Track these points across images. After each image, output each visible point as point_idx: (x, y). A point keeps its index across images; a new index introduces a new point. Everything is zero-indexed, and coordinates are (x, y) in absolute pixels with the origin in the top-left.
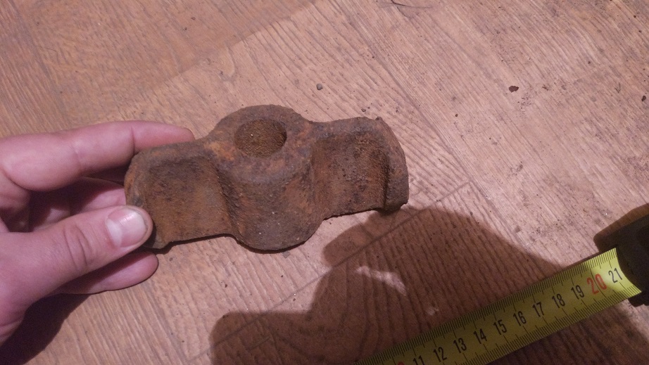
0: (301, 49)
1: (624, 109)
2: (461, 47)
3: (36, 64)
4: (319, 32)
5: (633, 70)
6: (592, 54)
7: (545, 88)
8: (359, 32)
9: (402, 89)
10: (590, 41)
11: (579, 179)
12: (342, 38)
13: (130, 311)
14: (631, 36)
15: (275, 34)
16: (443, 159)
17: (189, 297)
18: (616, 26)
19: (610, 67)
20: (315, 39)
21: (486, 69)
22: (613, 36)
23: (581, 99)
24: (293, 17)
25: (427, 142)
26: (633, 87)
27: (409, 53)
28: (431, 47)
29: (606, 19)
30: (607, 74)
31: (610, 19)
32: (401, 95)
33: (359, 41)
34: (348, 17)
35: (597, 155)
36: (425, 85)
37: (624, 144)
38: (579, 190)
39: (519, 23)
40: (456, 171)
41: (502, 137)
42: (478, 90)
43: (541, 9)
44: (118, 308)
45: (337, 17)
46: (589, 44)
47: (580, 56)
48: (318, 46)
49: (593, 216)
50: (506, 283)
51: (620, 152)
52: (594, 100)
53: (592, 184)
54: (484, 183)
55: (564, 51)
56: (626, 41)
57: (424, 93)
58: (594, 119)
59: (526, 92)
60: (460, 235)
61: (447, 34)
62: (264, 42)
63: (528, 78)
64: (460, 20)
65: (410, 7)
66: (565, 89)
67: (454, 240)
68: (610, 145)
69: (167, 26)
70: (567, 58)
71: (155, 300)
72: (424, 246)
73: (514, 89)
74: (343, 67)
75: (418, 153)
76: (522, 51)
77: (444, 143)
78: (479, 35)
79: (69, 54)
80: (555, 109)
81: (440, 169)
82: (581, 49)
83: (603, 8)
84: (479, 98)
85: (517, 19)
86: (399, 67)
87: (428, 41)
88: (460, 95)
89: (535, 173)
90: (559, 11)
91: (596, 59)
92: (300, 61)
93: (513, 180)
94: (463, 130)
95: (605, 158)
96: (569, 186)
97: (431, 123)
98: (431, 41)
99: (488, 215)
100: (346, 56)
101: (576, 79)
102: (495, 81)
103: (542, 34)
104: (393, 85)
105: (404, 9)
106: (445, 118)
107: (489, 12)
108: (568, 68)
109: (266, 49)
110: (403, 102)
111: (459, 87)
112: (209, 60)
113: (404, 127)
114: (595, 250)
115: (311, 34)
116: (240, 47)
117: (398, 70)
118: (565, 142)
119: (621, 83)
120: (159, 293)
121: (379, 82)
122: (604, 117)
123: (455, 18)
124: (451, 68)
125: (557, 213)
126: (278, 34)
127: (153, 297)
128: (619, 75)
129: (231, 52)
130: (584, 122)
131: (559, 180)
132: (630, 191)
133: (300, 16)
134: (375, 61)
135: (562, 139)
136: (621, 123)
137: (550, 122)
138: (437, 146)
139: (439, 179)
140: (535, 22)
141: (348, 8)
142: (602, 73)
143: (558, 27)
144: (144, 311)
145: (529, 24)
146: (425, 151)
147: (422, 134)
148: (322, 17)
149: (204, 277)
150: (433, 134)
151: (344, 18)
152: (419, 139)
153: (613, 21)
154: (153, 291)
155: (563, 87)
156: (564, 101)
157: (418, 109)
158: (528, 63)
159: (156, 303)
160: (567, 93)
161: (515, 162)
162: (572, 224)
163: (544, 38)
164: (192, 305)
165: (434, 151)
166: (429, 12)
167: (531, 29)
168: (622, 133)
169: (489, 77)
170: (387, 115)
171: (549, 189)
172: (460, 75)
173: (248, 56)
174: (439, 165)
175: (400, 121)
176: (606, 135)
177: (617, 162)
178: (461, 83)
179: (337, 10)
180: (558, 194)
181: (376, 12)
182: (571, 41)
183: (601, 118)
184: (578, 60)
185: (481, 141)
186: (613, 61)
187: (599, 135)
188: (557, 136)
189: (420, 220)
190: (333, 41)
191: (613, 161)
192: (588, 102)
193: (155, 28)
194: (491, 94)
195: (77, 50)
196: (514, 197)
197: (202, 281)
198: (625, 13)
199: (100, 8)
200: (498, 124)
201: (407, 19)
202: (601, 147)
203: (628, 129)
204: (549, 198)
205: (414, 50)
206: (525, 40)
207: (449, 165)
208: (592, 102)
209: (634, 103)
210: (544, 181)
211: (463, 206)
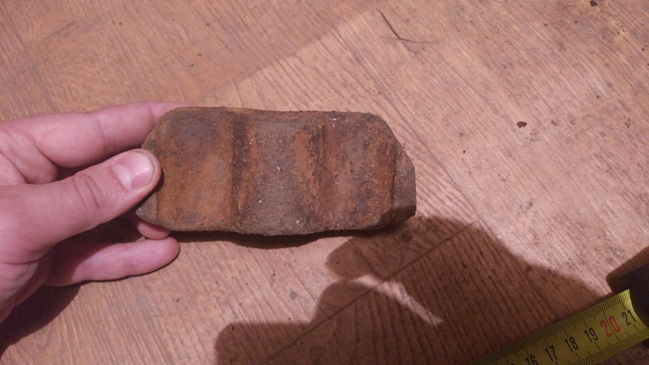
0: (307, 86)
1: (634, 144)
2: (467, 82)
3: (44, 101)
4: (325, 68)
5: (643, 104)
6: (600, 88)
7: (553, 123)
8: (365, 68)
9: (409, 125)
10: (598, 75)
11: (590, 217)
12: (348, 74)
13: (136, 354)
14: (639, 70)
15: (281, 70)
16: (451, 196)
17: (196, 339)
18: (624, 60)
19: (619, 101)
20: (321, 75)
21: (493, 105)
22: (621, 70)
23: (590, 134)
24: (299, 53)
25: (434, 178)
26: (643, 121)
27: (415, 88)
28: (437, 82)
29: (614, 52)
30: (616, 108)
31: (618, 52)
32: (408, 131)
33: (365, 76)
34: (354, 53)
35: (608, 192)
36: (432, 121)
37: (635, 180)
38: (590, 228)
39: (526, 57)
40: (464, 209)
41: (511, 173)
42: (485, 126)
43: (547, 42)
44: (125, 352)
45: (342, 52)
46: (597, 77)
47: (588, 91)
48: (324, 83)
49: (605, 254)
50: (518, 324)
51: (631, 189)
52: (603, 135)
53: (603, 222)
54: (493, 221)
55: (572, 86)
56: (635, 74)
57: (431, 129)
58: (604, 155)
59: (534, 127)
60: (470, 275)
61: (453, 69)
62: (270, 78)
63: (535, 113)
64: (466, 54)
65: (415, 42)
66: (574, 124)
67: (465, 280)
68: (621, 181)
69: (173, 62)
70: (574, 92)
71: (162, 343)
72: (435, 288)
73: (522, 124)
74: (349, 102)
75: (426, 190)
76: (529, 86)
77: (452, 180)
78: (486, 69)
79: (76, 90)
80: (564, 145)
81: (448, 206)
82: (589, 84)
83: (611, 42)
84: (486, 133)
85: (524, 54)
86: (406, 103)
87: (434, 77)
88: (467, 131)
89: (545, 210)
90: (567, 44)
91: (604, 93)
92: (306, 98)
93: (523, 218)
94: (471, 167)
95: (616, 195)
96: (580, 223)
97: (439, 160)
98: (438, 77)
99: (499, 254)
100: (352, 92)
101: (585, 114)
102: (503, 117)
103: (549, 68)
104: (400, 120)
105: (409, 44)
106: (453, 154)
107: (495, 46)
108: (576, 102)
109: (273, 86)
110: (410, 138)
111: (467, 124)
112: (216, 97)
114: (607, 290)
115: (317, 70)
116: (246, 84)
117: (404, 105)
118: (575, 178)
119: (631, 118)
120: (166, 335)
122: (614, 153)
123: (461, 53)
124: (458, 103)
125: (568, 252)
126: (284, 69)
127: (160, 339)
128: (629, 110)
129: (238, 89)
130: (594, 157)
131: (569, 218)
132: (643, 228)
133: (306, 52)
134: (381, 97)
135: (572, 175)
136: (631, 159)
137: (559, 158)
138: (445, 183)
140: (542, 56)
141: (354, 44)
142: (611, 108)
143: (565, 60)
144: (151, 353)
145: (537, 58)
146: (433, 188)
147: (430, 170)
148: (328, 53)
149: (211, 320)
150: (441, 171)
151: (349, 54)
152: (426, 176)
153: (621, 55)
154: (160, 333)
155: (572, 123)
156: (573, 137)
157: (425, 145)
158: (536, 98)
159: (164, 346)
160: (576, 128)
161: (524, 200)
162: (583, 263)
163: (551, 72)
164: (199, 348)
165: (442, 188)
166: (434, 47)
167: (538, 63)
168: (633, 169)
169: (496, 112)
171: (559, 226)
172: (467, 110)
173: (254, 92)
174: (448, 202)
176: (616, 171)
177: (628, 199)
178: (468, 118)
179: (343, 46)
180: (569, 232)
181: (382, 47)
182: (579, 75)
183: (611, 154)
184: (586, 94)
185: (489, 177)
186: (622, 95)
187: (610, 171)
188: (567, 172)
189: (430, 259)
190: (338, 77)
191: (624, 198)
192: (597, 137)
193: (162, 64)
194: (499, 131)
195: (85, 87)
196: (525, 236)
197: (208, 323)
198: (633, 46)
199: (107, 45)
200: (507, 161)
201: (413, 54)
202: (612, 183)
203: (639, 165)
204: (560, 237)
205: (421, 86)
206: (532, 74)
207: (458, 202)
208: (601, 138)
209: (644, 138)
210: (554, 218)
211: (473, 244)
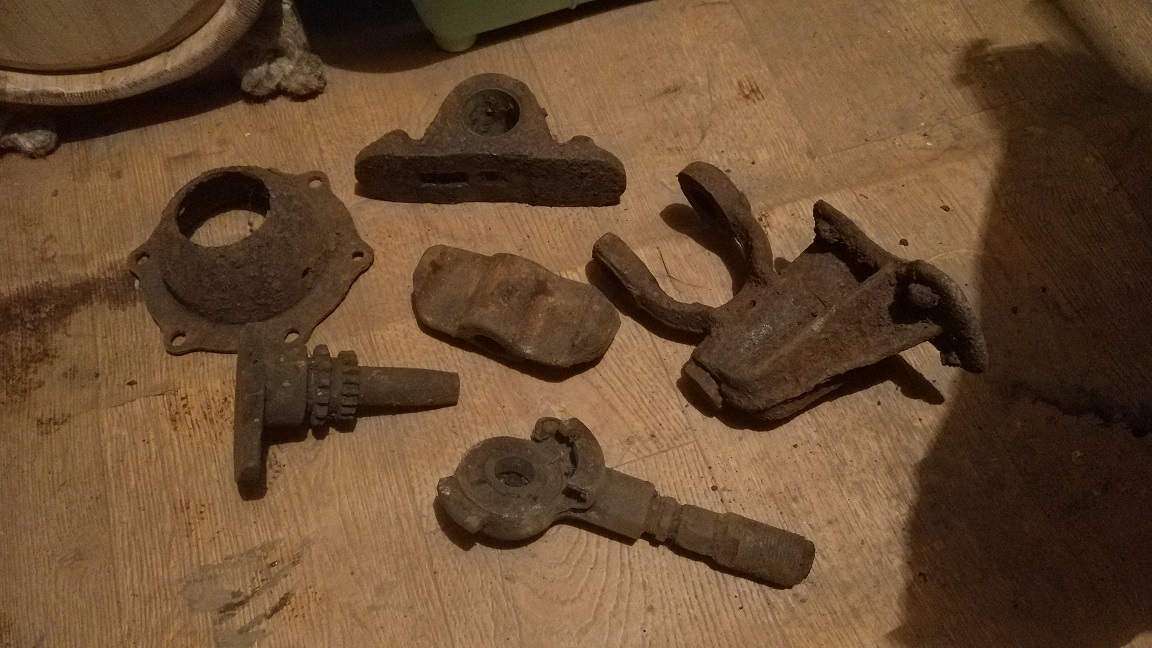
65: (682, 283)
71: (409, 479)
75: (657, 408)
77: (681, 404)
81: (672, 425)
89: (752, 446)
93: (730, 448)
99: (702, 472)
104: (651, 345)
105: (676, 282)
110: (655, 362)
113: (651, 383)
120: (414, 473)
121: (640, 339)
127: (408, 475)
138: (674, 406)
139: (669, 432)
147: (664, 391)
154: (409, 471)
159: (410, 481)
170: (639, 370)
174: (673, 422)
175: (649, 378)
204: (758, 469)
211: (683, 459)
